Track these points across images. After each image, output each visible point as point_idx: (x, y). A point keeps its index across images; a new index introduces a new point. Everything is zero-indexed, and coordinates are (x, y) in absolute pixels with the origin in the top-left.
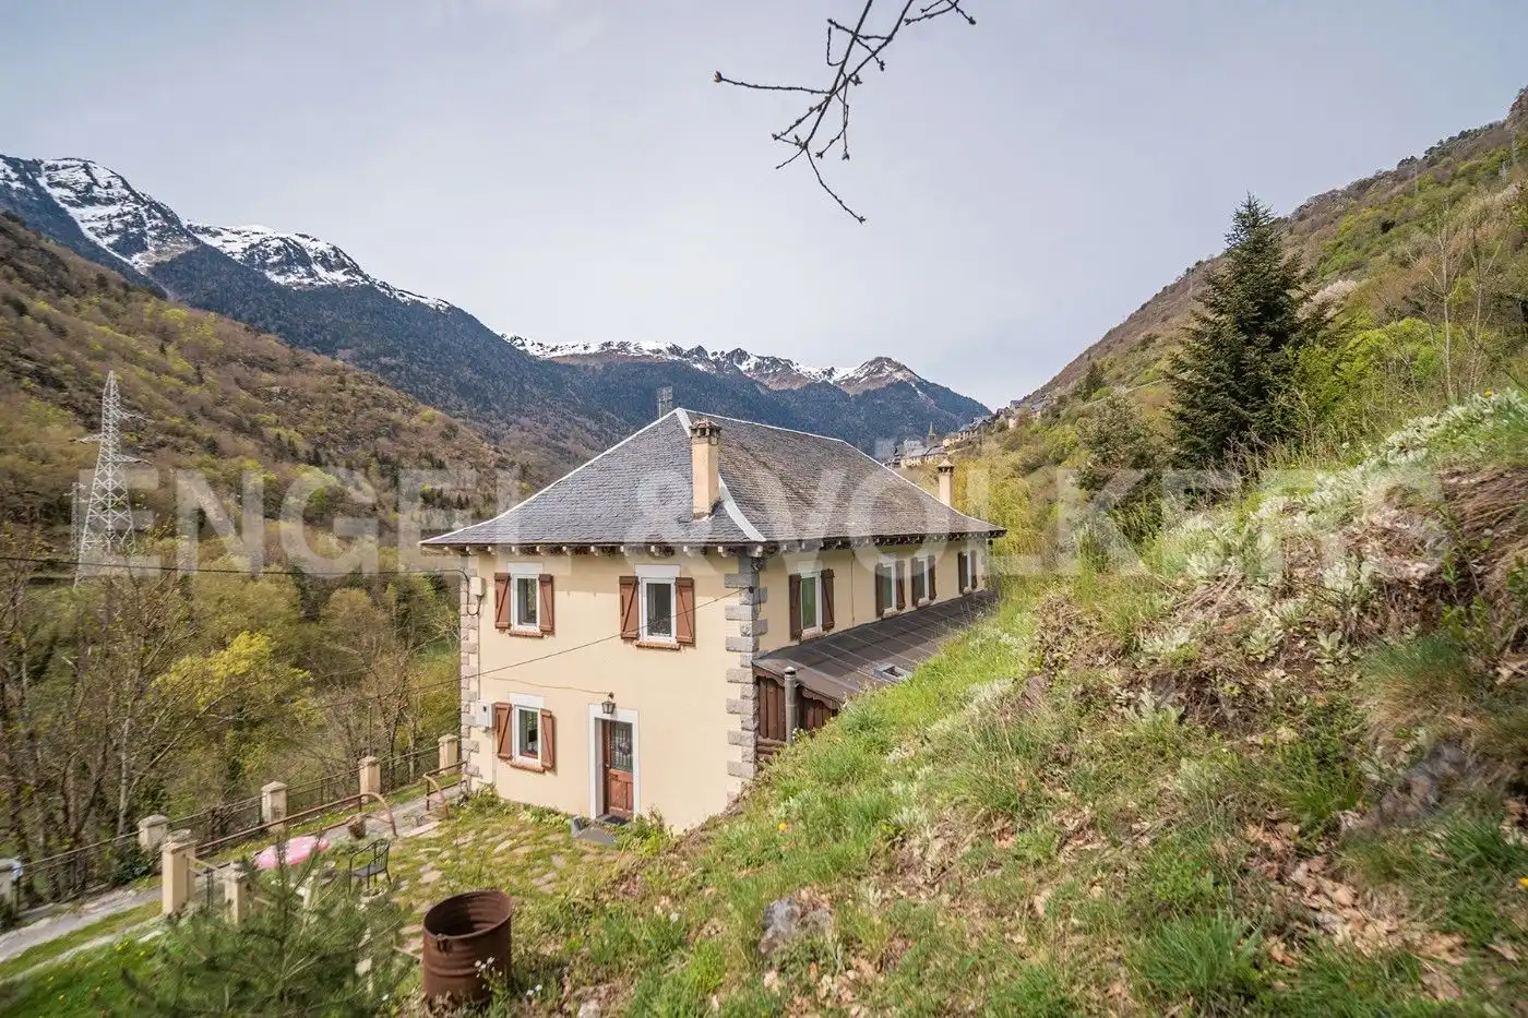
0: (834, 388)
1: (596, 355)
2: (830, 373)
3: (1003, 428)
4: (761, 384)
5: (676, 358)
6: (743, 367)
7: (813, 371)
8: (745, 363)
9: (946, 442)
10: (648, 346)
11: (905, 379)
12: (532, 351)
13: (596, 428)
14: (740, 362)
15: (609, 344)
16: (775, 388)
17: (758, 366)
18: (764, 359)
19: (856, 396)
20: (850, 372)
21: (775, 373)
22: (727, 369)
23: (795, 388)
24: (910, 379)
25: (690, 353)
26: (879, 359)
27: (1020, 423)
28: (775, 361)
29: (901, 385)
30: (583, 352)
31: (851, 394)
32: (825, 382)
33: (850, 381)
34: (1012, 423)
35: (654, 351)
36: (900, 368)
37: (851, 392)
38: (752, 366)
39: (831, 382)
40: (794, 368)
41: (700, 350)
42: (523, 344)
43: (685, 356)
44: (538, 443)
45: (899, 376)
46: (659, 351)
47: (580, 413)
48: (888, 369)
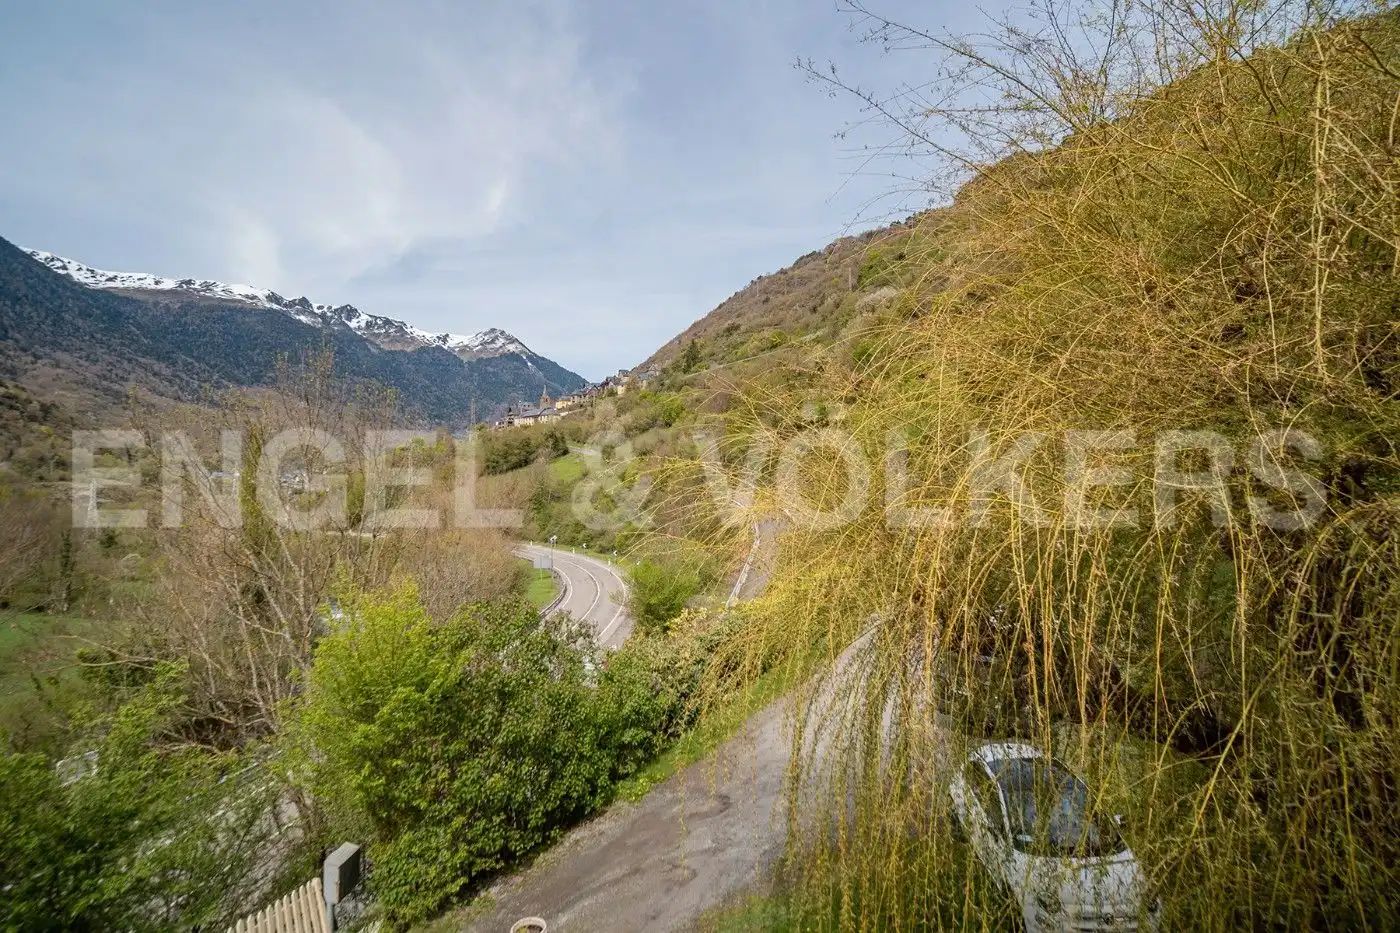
0: (449, 353)
1: (171, 292)
2: (445, 339)
3: (612, 394)
4: (371, 343)
5: (275, 306)
6: (353, 324)
7: (428, 336)
8: (355, 320)
9: (559, 405)
10: (239, 290)
11: (517, 351)
12: (80, 277)
13: (167, 372)
14: (350, 320)
15: (189, 282)
16: (386, 347)
17: (369, 325)
18: (376, 318)
19: (469, 363)
20: (466, 340)
21: (387, 334)
22: (335, 324)
23: (409, 350)
24: (522, 352)
25: (292, 304)
26: (493, 330)
27: (628, 390)
28: (387, 322)
29: (513, 356)
30: (153, 286)
31: (465, 361)
32: (439, 348)
33: (464, 349)
34: (621, 390)
35: (247, 296)
36: (513, 340)
37: (465, 358)
38: (363, 324)
39: (445, 347)
40: (408, 331)
41: (304, 302)
42: (64, 268)
43: (286, 306)
44: (83, 383)
45: (511, 348)
46: (254, 297)
47: (145, 354)
48: (501, 341)
